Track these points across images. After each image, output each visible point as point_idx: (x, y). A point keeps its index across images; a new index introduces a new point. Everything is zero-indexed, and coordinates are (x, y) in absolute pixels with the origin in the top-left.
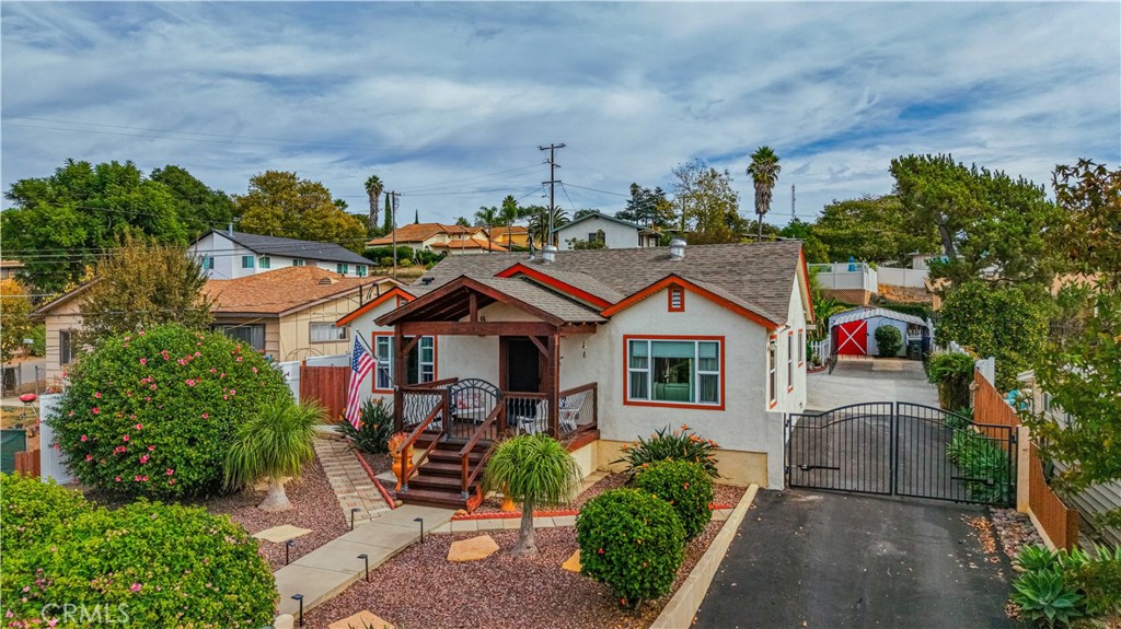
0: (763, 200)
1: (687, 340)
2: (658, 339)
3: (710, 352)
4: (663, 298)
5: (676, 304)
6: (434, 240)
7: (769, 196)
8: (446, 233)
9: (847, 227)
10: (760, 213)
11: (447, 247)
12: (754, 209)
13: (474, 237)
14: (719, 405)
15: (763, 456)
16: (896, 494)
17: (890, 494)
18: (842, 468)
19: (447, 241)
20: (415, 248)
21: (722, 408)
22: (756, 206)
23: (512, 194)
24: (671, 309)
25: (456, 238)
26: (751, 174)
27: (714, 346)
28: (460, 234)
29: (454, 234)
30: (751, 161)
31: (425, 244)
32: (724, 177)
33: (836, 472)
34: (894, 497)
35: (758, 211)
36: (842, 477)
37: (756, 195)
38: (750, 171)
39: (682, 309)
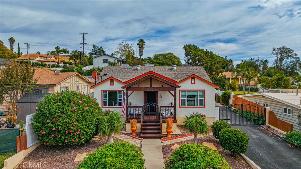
0: (141, 52)
1: (196, 91)
2: (189, 91)
3: (201, 94)
4: (190, 80)
5: (193, 82)
6: (38, 59)
7: (143, 51)
8: (42, 57)
9: (161, 60)
10: (141, 56)
11: (43, 61)
12: (139, 55)
13: (52, 58)
14: (204, 106)
15: (214, 118)
16: (242, 124)
17: (241, 124)
18: (231, 119)
19: (43, 59)
20: (32, 61)
21: (205, 107)
22: (140, 54)
23: (58, 46)
24: (192, 83)
25: (46, 59)
26: (138, 46)
27: (202, 92)
28: (47, 57)
29: (45, 57)
30: (138, 42)
31: (35, 60)
32: (131, 46)
33: (230, 120)
34: (242, 125)
35: (140, 55)
36: (231, 121)
37: (140, 51)
38: (138, 45)
39: (195, 83)
